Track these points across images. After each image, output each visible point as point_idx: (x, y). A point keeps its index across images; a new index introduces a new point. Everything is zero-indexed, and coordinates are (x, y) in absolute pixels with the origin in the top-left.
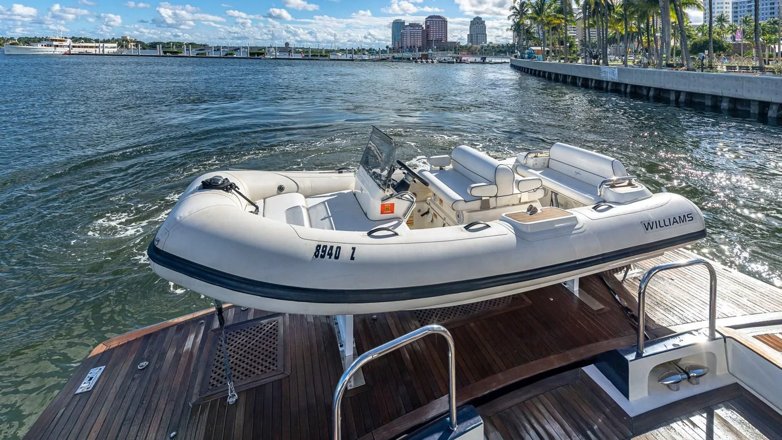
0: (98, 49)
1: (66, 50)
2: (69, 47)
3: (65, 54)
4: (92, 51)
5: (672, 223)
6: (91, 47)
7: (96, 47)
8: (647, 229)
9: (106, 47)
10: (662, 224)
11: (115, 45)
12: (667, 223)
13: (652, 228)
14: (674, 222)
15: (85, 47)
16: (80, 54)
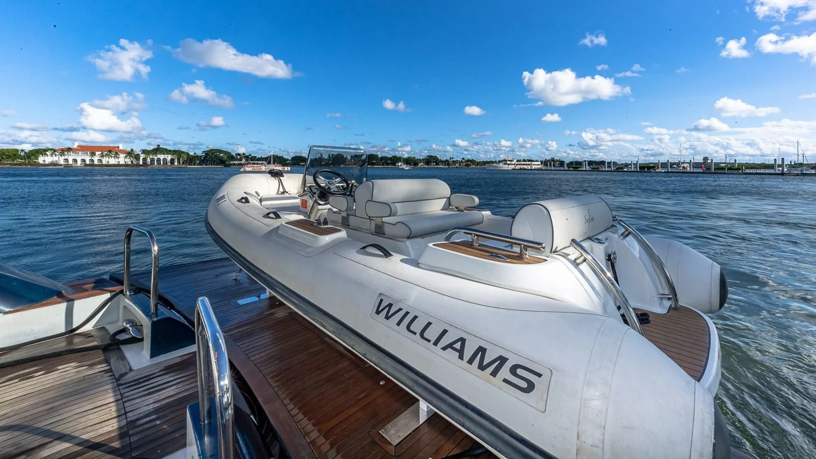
0: (529, 166)
1: (513, 167)
2: (514, 164)
3: (513, 169)
4: (526, 167)
5: (445, 341)
6: (526, 165)
7: (529, 165)
8: (378, 312)
9: (534, 165)
10: (417, 327)
11: (540, 163)
12: (432, 334)
13: (387, 317)
14: (450, 346)
15: (523, 165)
16: (521, 169)
